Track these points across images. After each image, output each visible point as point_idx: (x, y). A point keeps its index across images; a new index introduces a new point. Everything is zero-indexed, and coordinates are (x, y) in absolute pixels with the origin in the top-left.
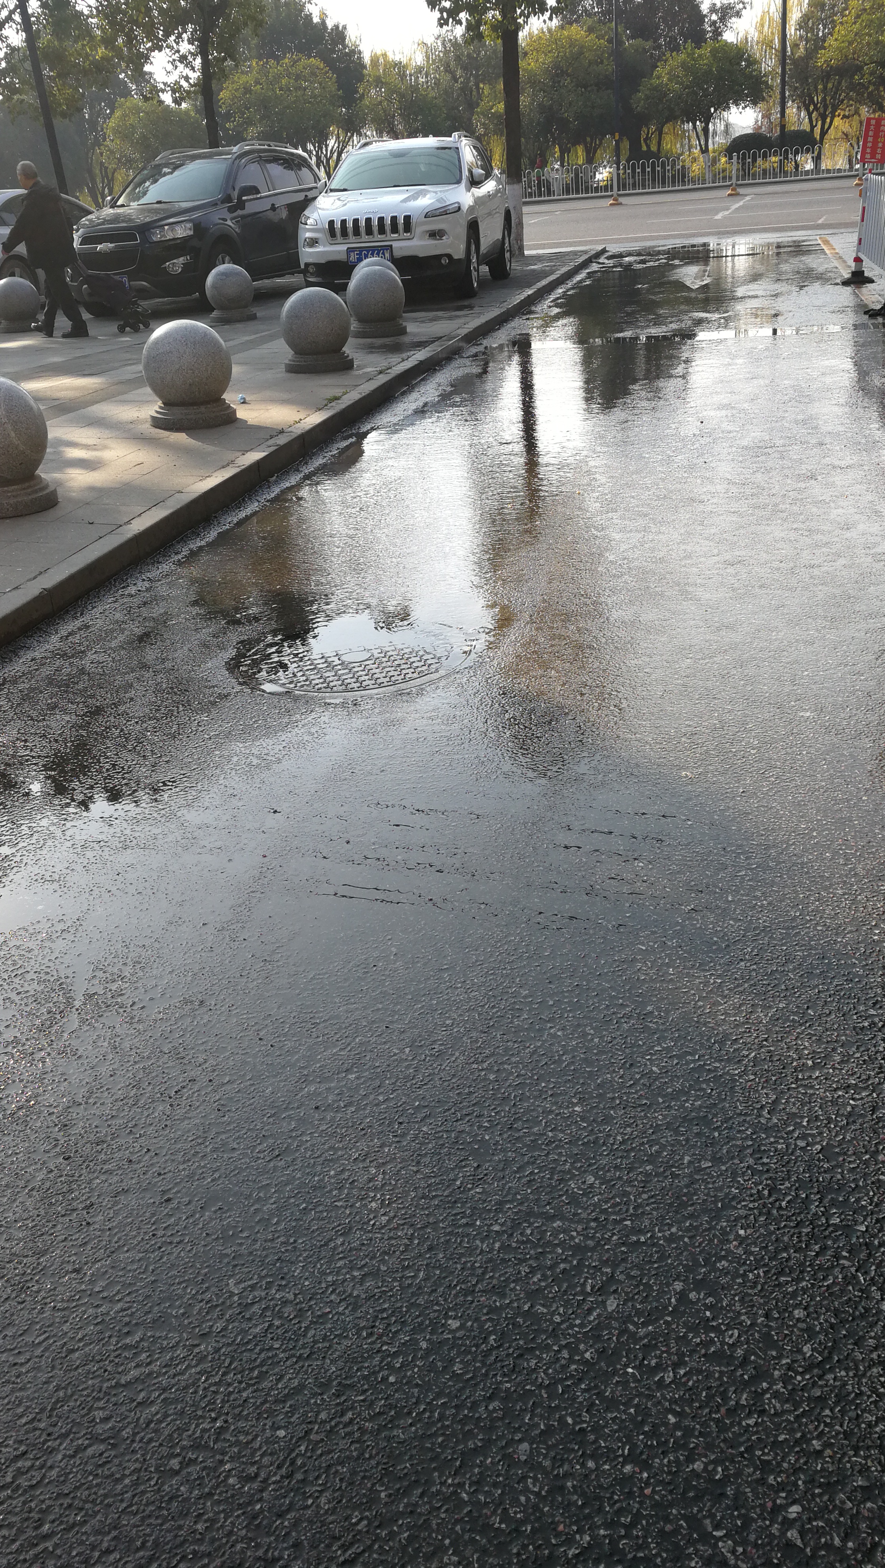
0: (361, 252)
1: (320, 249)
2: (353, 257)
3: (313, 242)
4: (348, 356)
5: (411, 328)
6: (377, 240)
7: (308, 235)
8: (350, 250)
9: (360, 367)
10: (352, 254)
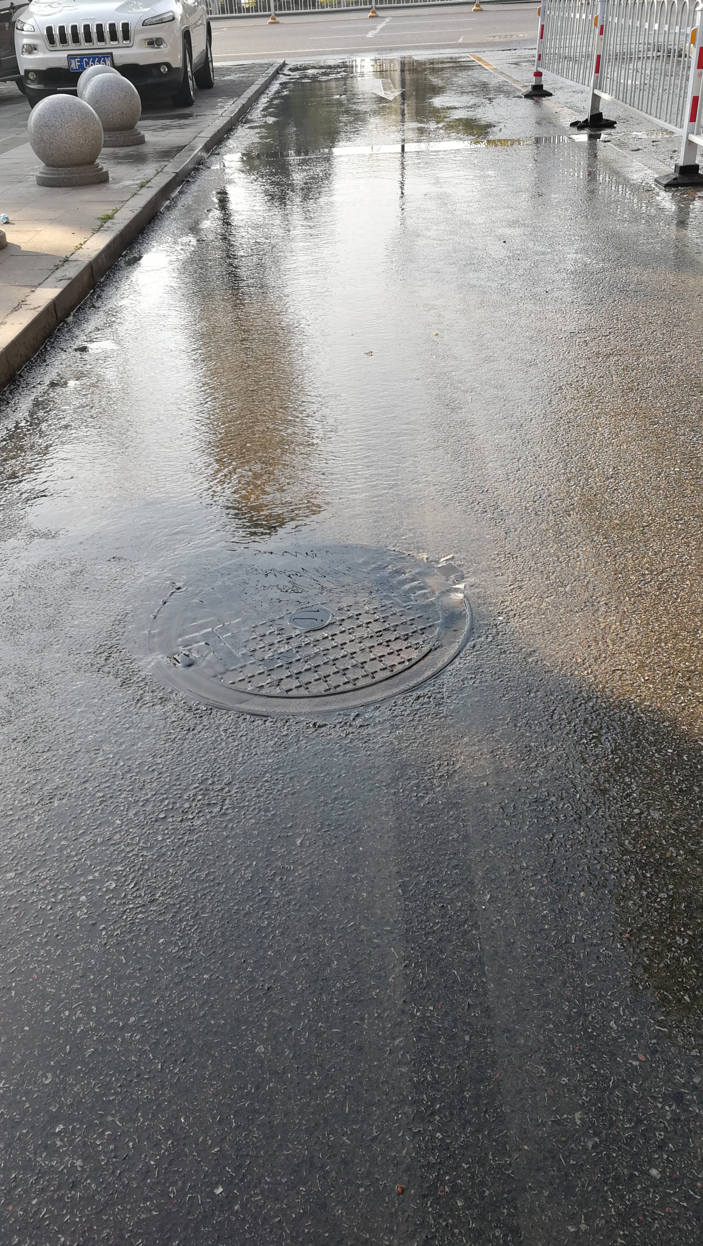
0: (82, 59)
1: (38, 55)
2: (75, 65)
3: (32, 49)
4: (102, 169)
5: (149, 137)
6: (97, 47)
7: (26, 41)
8: (70, 57)
9: (117, 181)
10: (73, 61)
